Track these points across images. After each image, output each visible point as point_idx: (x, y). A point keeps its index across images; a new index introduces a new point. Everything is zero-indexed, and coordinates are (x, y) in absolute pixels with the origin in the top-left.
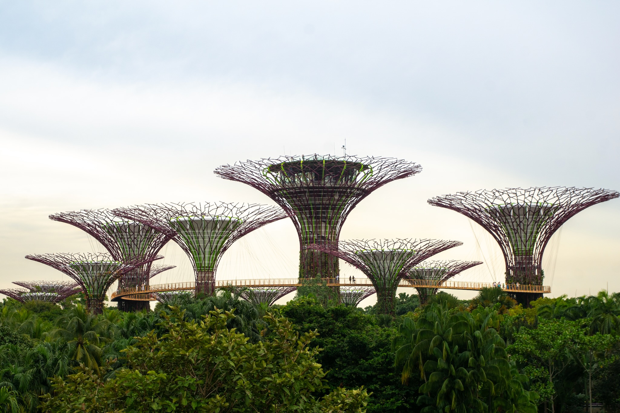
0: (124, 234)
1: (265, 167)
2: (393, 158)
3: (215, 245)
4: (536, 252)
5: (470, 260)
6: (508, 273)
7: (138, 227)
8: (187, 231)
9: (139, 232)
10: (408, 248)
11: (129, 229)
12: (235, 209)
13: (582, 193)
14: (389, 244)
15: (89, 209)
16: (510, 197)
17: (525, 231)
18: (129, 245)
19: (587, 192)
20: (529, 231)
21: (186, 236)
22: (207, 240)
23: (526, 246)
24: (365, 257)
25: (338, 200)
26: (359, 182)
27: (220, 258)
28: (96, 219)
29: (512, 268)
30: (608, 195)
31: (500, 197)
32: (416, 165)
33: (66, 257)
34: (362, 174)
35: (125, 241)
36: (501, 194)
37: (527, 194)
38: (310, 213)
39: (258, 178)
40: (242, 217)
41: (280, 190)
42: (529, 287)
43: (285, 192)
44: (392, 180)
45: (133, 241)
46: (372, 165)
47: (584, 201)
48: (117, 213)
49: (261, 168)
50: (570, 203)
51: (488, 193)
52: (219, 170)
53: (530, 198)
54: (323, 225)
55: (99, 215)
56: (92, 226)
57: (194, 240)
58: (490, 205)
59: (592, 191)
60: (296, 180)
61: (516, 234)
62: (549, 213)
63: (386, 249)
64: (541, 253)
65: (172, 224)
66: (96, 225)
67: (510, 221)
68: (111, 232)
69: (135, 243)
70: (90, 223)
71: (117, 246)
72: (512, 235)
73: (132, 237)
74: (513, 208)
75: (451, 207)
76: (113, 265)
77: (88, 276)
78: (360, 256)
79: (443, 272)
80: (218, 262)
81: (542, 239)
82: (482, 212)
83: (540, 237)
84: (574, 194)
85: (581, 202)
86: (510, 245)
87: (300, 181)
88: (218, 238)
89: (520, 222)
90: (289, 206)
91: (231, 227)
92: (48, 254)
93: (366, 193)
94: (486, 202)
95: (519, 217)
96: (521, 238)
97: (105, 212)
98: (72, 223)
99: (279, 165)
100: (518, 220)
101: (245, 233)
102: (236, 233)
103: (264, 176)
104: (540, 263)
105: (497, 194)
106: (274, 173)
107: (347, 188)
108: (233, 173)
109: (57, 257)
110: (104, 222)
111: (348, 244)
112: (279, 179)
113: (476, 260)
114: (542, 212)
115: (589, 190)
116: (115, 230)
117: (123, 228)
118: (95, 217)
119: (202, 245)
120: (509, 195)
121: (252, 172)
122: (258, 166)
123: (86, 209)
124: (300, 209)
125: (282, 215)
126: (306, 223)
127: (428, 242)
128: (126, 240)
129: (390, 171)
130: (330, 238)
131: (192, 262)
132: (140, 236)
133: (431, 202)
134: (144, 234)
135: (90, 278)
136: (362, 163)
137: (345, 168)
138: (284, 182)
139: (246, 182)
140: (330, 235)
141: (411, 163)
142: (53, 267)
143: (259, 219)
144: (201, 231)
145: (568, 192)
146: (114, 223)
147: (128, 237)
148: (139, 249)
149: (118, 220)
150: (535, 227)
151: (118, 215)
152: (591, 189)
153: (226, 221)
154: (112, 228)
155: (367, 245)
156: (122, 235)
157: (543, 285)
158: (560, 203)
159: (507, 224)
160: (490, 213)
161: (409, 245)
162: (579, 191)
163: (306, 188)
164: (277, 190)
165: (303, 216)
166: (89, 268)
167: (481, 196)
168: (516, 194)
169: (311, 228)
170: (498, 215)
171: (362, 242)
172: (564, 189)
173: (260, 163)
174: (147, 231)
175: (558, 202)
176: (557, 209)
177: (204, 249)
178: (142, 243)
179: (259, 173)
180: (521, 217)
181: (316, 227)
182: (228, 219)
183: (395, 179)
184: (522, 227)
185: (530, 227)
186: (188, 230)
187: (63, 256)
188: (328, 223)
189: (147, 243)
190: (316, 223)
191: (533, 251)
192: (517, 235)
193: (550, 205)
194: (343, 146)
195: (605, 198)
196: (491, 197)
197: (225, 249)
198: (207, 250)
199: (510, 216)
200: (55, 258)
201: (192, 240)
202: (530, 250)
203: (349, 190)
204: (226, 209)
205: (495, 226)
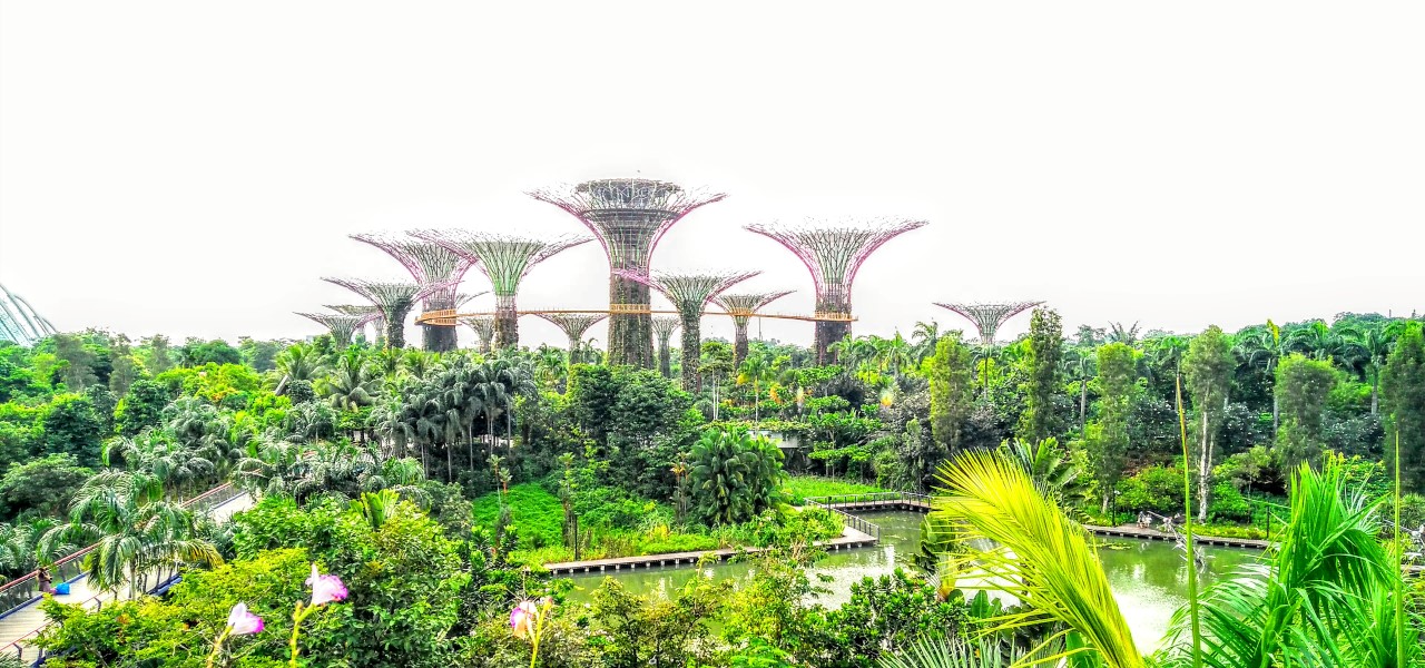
0: (426, 255)
1: (572, 187)
3: (515, 269)
6: (818, 303)
7: (440, 248)
10: (713, 274)
11: (431, 250)
13: (891, 221)
14: (693, 271)
16: (821, 223)
17: (836, 258)
20: (840, 258)
21: (485, 260)
22: (506, 263)
23: (836, 275)
24: (670, 284)
25: (649, 225)
26: (670, 206)
27: (521, 281)
28: (394, 239)
29: (821, 295)
30: (918, 223)
31: (812, 224)
33: (361, 278)
35: (427, 264)
38: (620, 237)
39: (565, 198)
40: (542, 239)
41: (589, 211)
42: (837, 315)
43: (593, 214)
44: (706, 204)
45: (436, 263)
46: (683, 187)
47: (894, 228)
49: (568, 188)
50: (881, 230)
53: (840, 225)
54: (634, 249)
55: (398, 235)
56: (392, 247)
57: (494, 264)
58: (802, 231)
62: (860, 240)
63: (690, 276)
64: (851, 281)
65: (470, 247)
66: (396, 245)
67: (820, 248)
68: (412, 253)
70: (388, 243)
71: (419, 267)
72: (822, 263)
74: (824, 234)
75: (763, 233)
78: (666, 283)
79: (757, 299)
80: (519, 286)
81: (853, 266)
82: (793, 238)
85: (892, 230)
86: (821, 271)
88: (518, 261)
90: (597, 228)
91: (532, 250)
93: (675, 216)
95: (829, 243)
96: (831, 265)
98: (372, 243)
99: (587, 185)
100: (828, 247)
101: (547, 257)
103: (571, 196)
104: (850, 291)
105: (809, 220)
106: (581, 194)
107: (657, 211)
110: (403, 242)
111: (656, 271)
112: (587, 200)
115: (897, 219)
116: (416, 252)
117: (425, 250)
121: (558, 192)
122: (565, 186)
124: (610, 233)
126: (616, 248)
129: (703, 194)
136: (673, 184)
137: (655, 189)
138: (592, 203)
139: (552, 202)
140: (641, 262)
142: (349, 288)
143: (563, 242)
144: (499, 254)
145: (879, 219)
146: (415, 245)
147: (431, 258)
149: (418, 241)
150: (846, 254)
151: (416, 236)
152: (900, 217)
154: (413, 249)
156: (423, 256)
157: (851, 314)
159: (818, 251)
160: (801, 239)
164: (585, 212)
165: (613, 240)
166: (386, 291)
167: (793, 222)
169: (621, 253)
170: (809, 240)
173: (566, 182)
175: (869, 229)
176: (868, 235)
177: (504, 273)
179: (565, 193)
180: (832, 244)
181: (626, 252)
182: (527, 242)
183: (709, 202)
184: (833, 255)
185: (841, 254)
186: (486, 253)
187: (358, 277)
188: (639, 248)
189: (451, 266)
190: (626, 247)
191: (843, 278)
193: (860, 233)
195: (916, 226)
196: (803, 223)
197: (526, 274)
198: (507, 273)
199: (821, 242)
200: (350, 279)
201: (490, 263)
202: (840, 280)
203: (660, 214)
205: (806, 253)
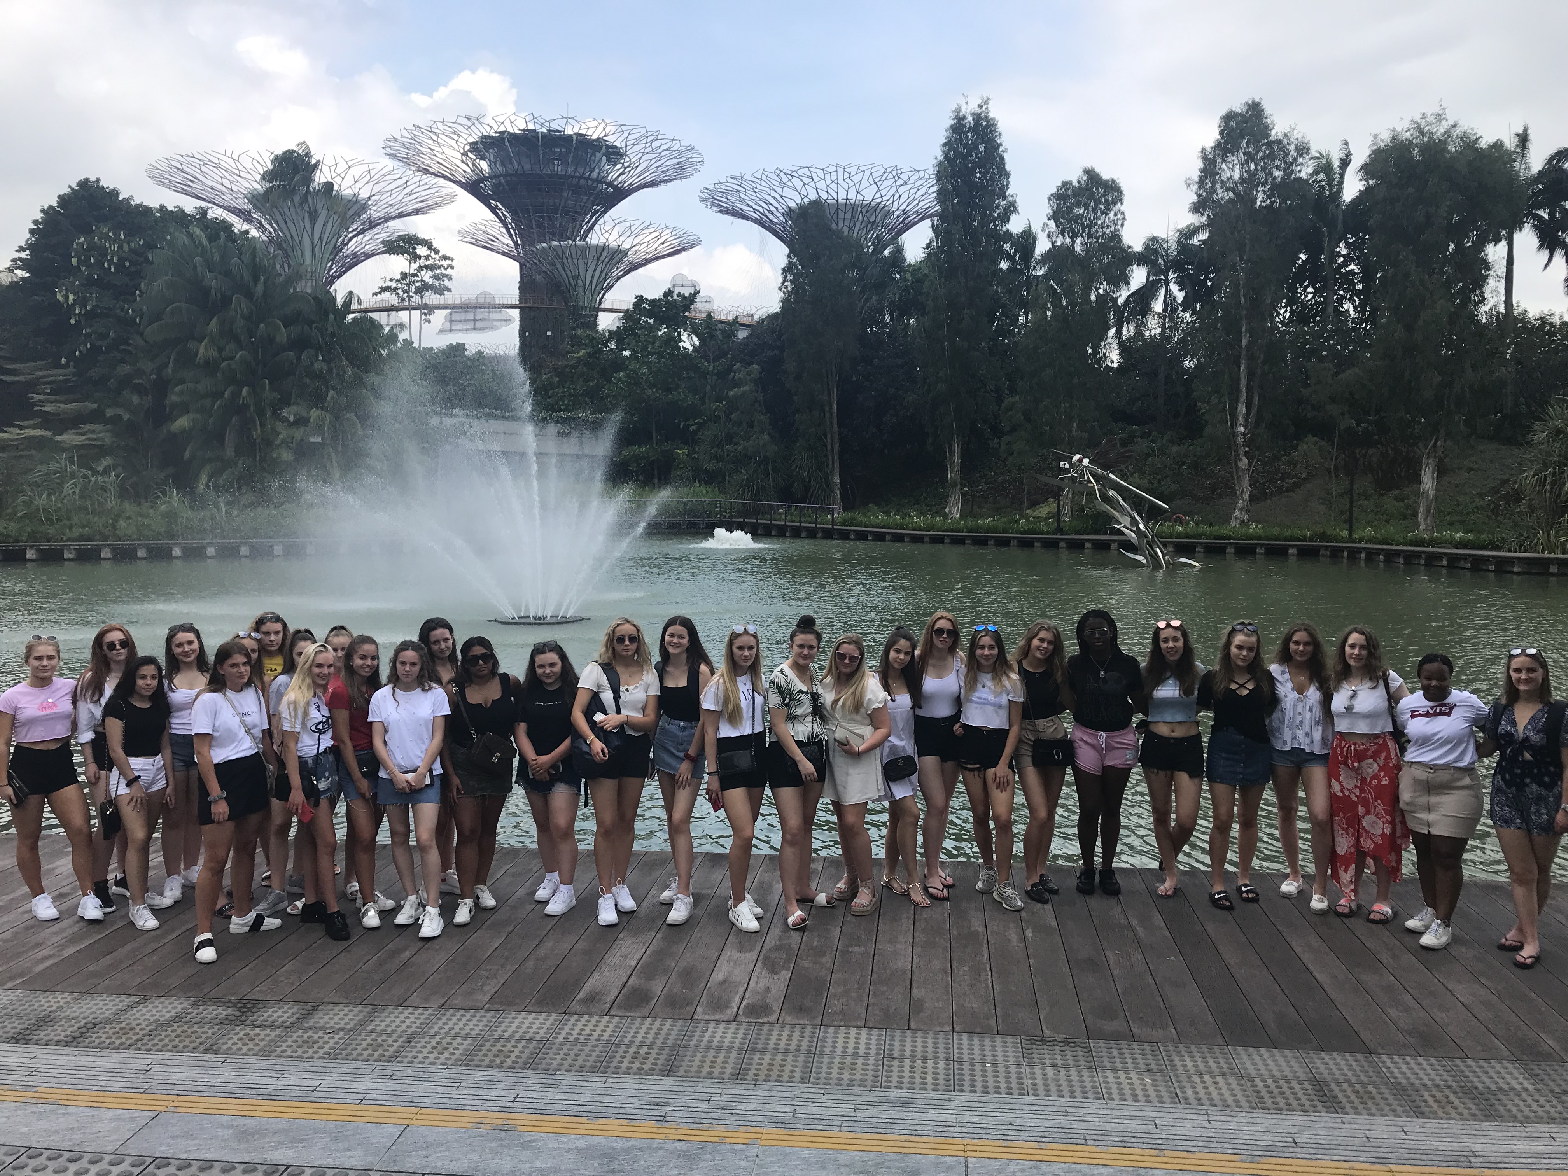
31: (789, 183)
51: (770, 175)
53: (834, 186)
175: (878, 195)
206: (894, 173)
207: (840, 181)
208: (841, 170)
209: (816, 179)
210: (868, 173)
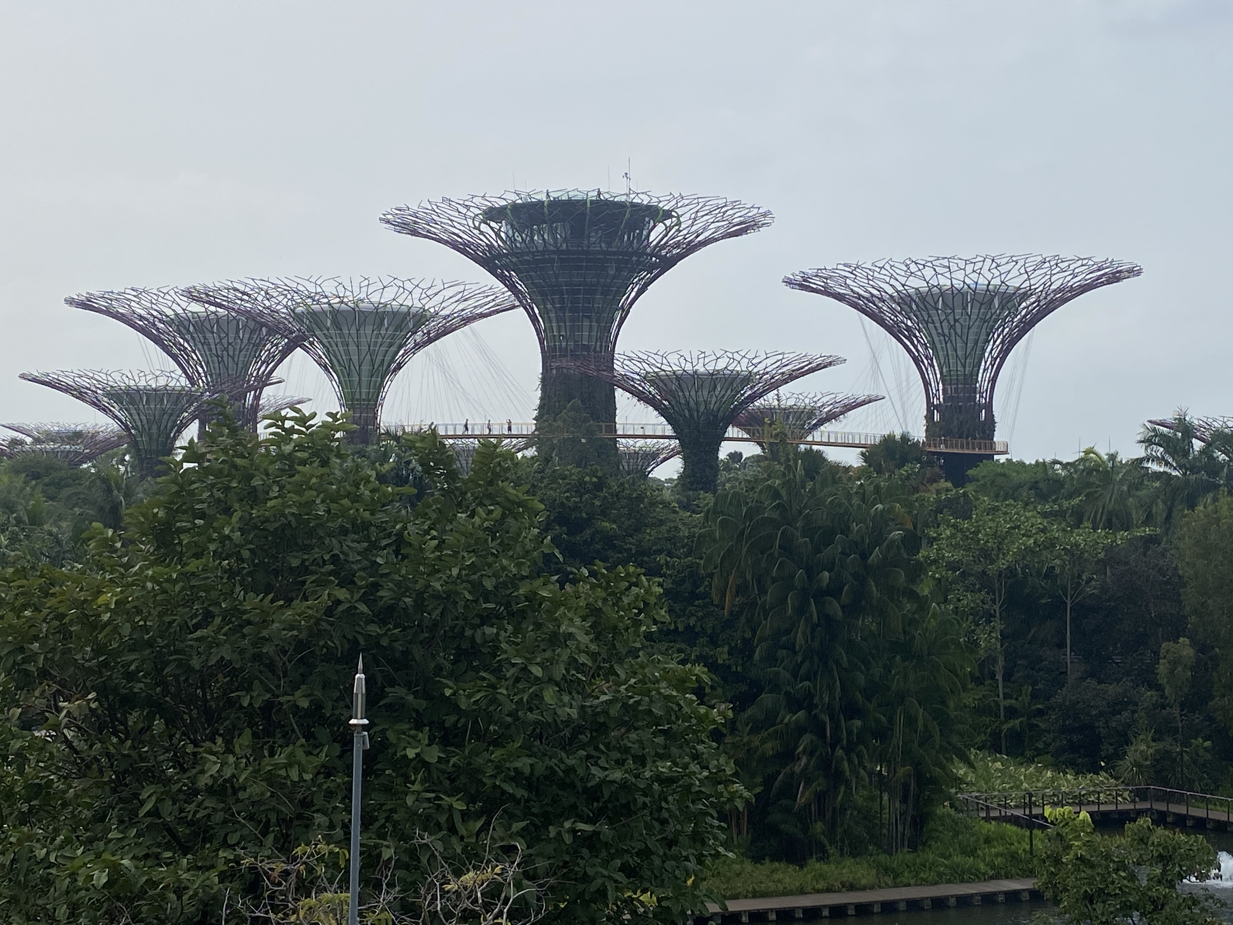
0: (209, 335)
1: (477, 211)
2: (718, 198)
3: (380, 358)
4: (983, 378)
5: (861, 394)
6: (929, 417)
7: (235, 322)
8: (326, 332)
9: (237, 332)
10: (743, 367)
11: (218, 326)
12: (417, 291)
13: (1072, 267)
14: (707, 360)
15: (140, 287)
16: (937, 273)
17: (965, 338)
18: (218, 356)
19: (1082, 265)
20: (971, 337)
21: (325, 341)
22: (364, 348)
23: (964, 367)
24: (661, 384)
25: (614, 277)
26: (654, 243)
27: (389, 383)
28: (154, 306)
29: (936, 407)
30: (1120, 271)
31: (919, 273)
32: (761, 211)
33: (95, 376)
34: (660, 227)
35: (210, 350)
36: (921, 267)
37: (969, 268)
38: (562, 301)
39: (464, 232)
40: (431, 306)
41: (506, 255)
42: (968, 444)
43: (514, 260)
44: (716, 240)
45: (226, 349)
46: (680, 211)
47: (1075, 282)
48: (192, 295)
49: (469, 213)
50: (1050, 286)
51: (897, 265)
52: (389, 217)
53: (974, 276)
54: (586, 323)
55: (160, 299)
56: (147, 320)
57: (341, 348)
58: (900, 288)
59: (1091, 263)
60: (536, 238)
61: (946, 343)
62: (1009, 305)
63: (702, 370)
64: (993, 381)
65: (298, 318)
66: (155, 317)
67: (936, 318)
68: (184, 331)
69: (231, 353)
70: (143, 313)
71: (195, 357)
72: (938, 346)
73: (225, 341)
74: (942, 294)
75: (826, 292)
76: (186, 395)
77: (139, 414)
78: (653, 383)
79: (811, 413)
80: (386, 390)
81: (995, 354)
82: (884, 301)
83: (992, 350)
84: (1058, 269)
85: (1069, 284)
86: (935, 364)
87: (544, 239)
88: (386, 345)
89: (956, 321)
90: (521, 287)
91: (411, 325)
92: (62, 372)
93: (668, 263)
94: (893, 282)
95: (953, 311)
96: (956, 351)
97: (172, 293)
98: (108, 312)
99: (504, 208)
100: (951, 318)
101: (437, 337)
102: (418, 337)
103: (475, 228)
104: (991, 398)
105: (913, 268)
106: (493, 224)
107: (631, 254)
108: (415, 222)
109: (80, 376)
110: (169, 312)
111: (631, 359)
112: (503, 235)
113: (874, 393)
114: (996, 303)
115: (1085, 262)
116: (191, 329)
117: (207, 324)
118: (152, 303)
119: (355, 358)
120: (935, 270)
121: (452, 220)
122: (464, 211)
123: (135, 286)
124: (542, 293)
125: (507, 304)
126: (554, 320)
127: (780, 357)
128: (213, 347)
129: (713, 222)
130: (598, 349)
131: (337, 390)
132: (239, 341)
133: (789, 282)
134: (247, 336)
135: (143, 418)
136: (661, 205)
137: (627, 215)
138: (513, 240)
139: (440, 240)
140: (598, 344)
141: (753, 207)
142: (73, 395)
143: (463, 310)
144: (353, 331)
145: (1047, 265)
146: (190, 315)
147: (217, 341)
148: (237, 364)
149: (195, 307)
150: (983, 330)
151: (198, 300)
152: (1090, 259)
153: (402, 313)
154: (186, 323)
155: (665, 361)
156: (205, 338)
157: (995, 439)
158: (1030, 286)
159: (930, 325)
160: (898, 304)
161: (744, 362)
162: (1067, 264)
163: (553, 252)
164: (500, 256)
165: (549, 306)
166: (141, 399)
167: (883, 271)
168: (949, 267)
169: (563, 329)
170: (914, 307)
171: (655, 357)
172: (1040, 258)
173: (466, 203)
174: (253, 331)
175: (1027, 284)
176: (1025, 296)
177: (360, 366)
178: (243, 353)
179: (465, 222)
180: (958, 311)
181: (572, 328)
182: (404, 309)
183: (723, 238)
184: (959, 331)
185: (973, 330)
186: (328, 329)
187: (91, 375)
188: (594, 320)
189: (253, 353)
190: (572, 320)
191: (977, 376)
192: (949, 345)
193: (1011, 291)
194: (626, 174)
195: (1115, 277)
196: (903, 273)
197: (399, 367)
198: (366, 367)
199: (937, 309)
200: (76, 379)
201: (335, 348)
202: (972, 375)
203: (634, 258)
204: (401, 290)
205: (908, 328)
206: (1052, 263)
207: (985, 271)
208: (988, 262)
209: (954, 268)
210: (1021, 263)
